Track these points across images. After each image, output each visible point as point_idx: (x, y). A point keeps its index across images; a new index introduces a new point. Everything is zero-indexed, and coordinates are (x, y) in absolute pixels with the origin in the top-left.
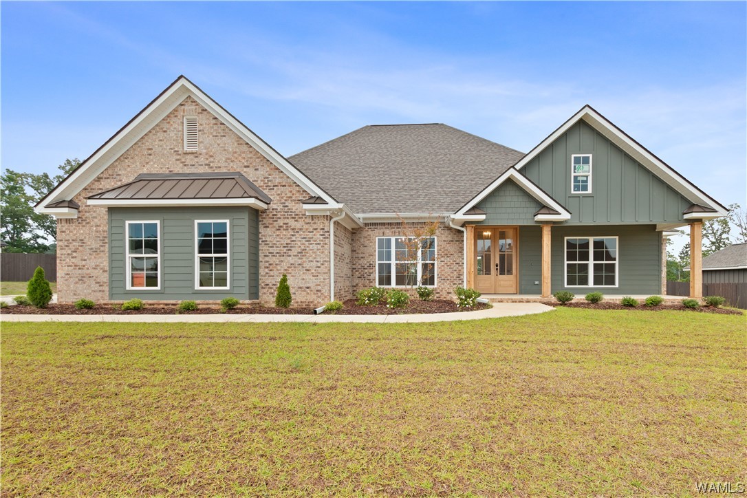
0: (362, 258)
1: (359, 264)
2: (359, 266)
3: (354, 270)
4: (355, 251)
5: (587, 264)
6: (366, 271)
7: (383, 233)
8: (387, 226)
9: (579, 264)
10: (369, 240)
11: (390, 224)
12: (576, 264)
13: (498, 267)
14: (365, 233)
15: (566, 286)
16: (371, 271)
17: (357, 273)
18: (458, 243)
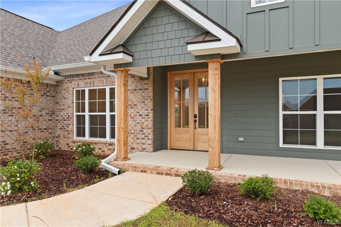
0: (63, 109)
1: (61, 116)
2: (61, 118)
3: (57, 122)
4: (58, 103)
5: (315, 115)
6: (66, 122)
7: (78, 84)
8: (81, 77)
9: (300, 115)
10: (68, 92)
11: (83, 75)
12: (297, 115)
13: (197, 119)
14: (65, 86)
15: (281, 145)
16: (69, 122)
17: (59, 124)
18: (141, 91)
